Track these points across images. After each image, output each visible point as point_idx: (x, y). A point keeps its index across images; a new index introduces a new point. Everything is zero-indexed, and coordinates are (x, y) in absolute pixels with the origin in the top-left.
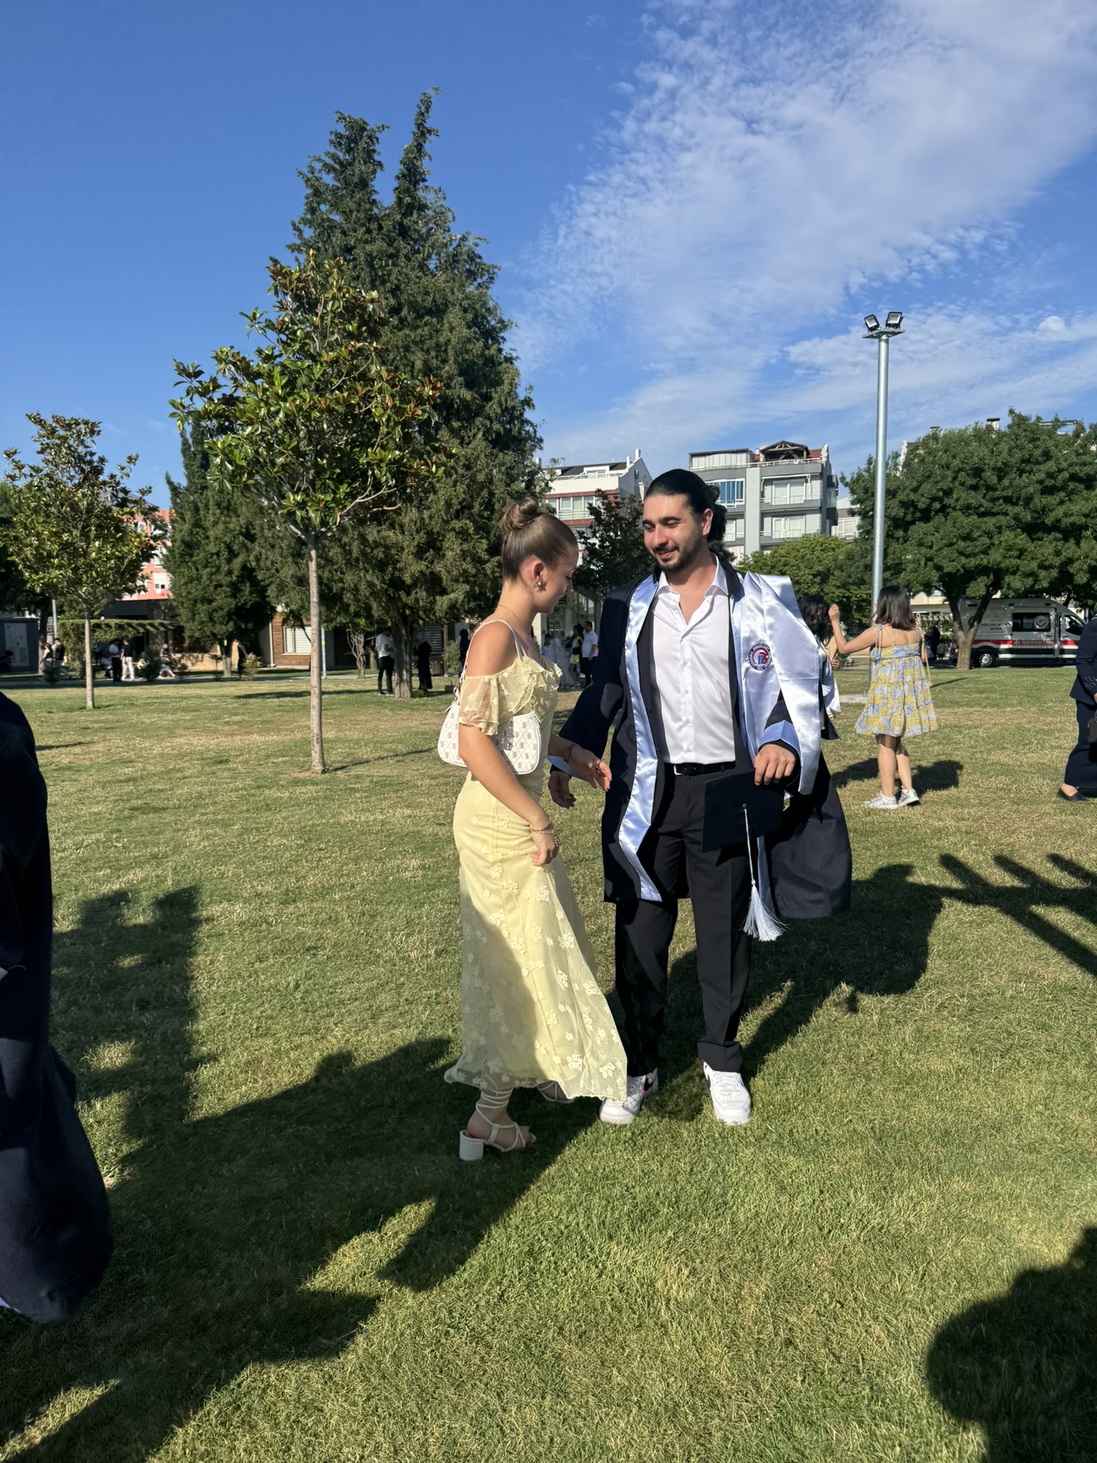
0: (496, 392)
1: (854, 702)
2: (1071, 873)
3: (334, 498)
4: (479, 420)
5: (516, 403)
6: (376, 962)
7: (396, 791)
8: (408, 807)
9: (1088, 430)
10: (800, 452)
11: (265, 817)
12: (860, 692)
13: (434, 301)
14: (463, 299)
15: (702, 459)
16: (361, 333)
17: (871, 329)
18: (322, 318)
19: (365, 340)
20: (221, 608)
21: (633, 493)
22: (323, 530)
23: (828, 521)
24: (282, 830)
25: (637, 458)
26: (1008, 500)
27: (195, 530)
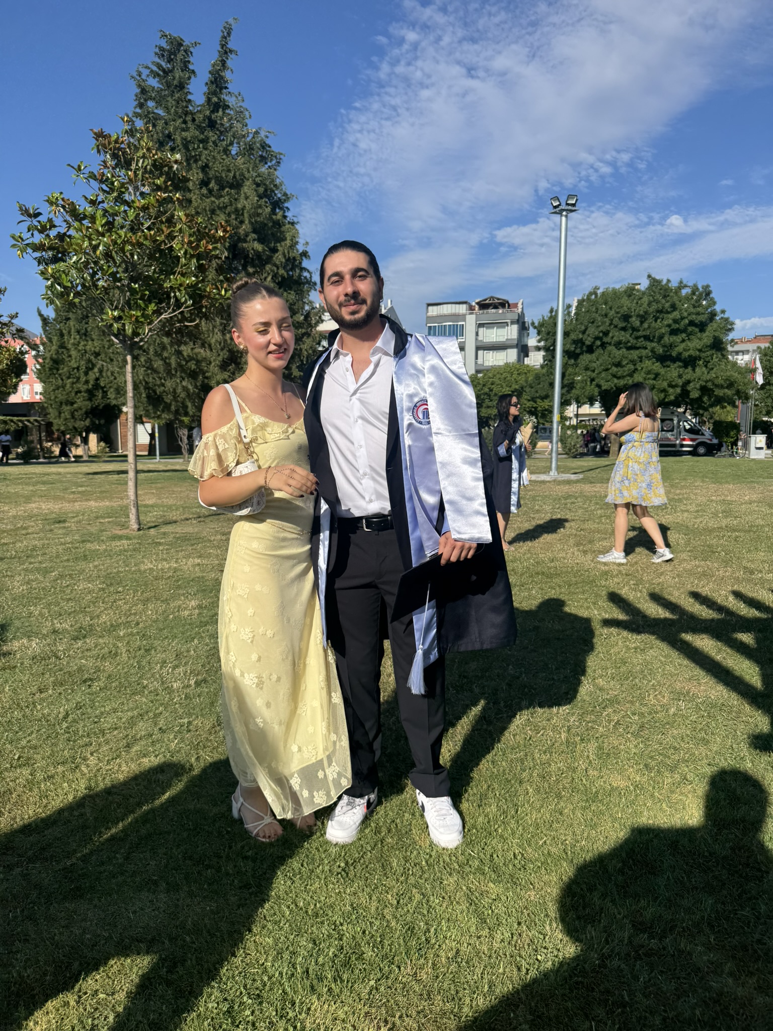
0: (281, 246)
1: (539, 479)
2: (708, 606)
3: (143, 314)
4: (268, 267)
5: (296, 255)
6: (141, 693)
7: (193, 545)
8: (200, 557)
9: (701, 289)
10: (503, 304)
11: (82, 565)
12: (544, 473)
13: (234, 177)
14: (256, 176)
15: (435, 308)
16: (167, 187)
17: (555, 207)
18: (135, 173)
19: (170, 192)
20: (80, 409)
22: (136, 339)
23: (522, 354)
24: (91, 576)
25: (389, 306)
26: (647, 338)
27: (60, 351)
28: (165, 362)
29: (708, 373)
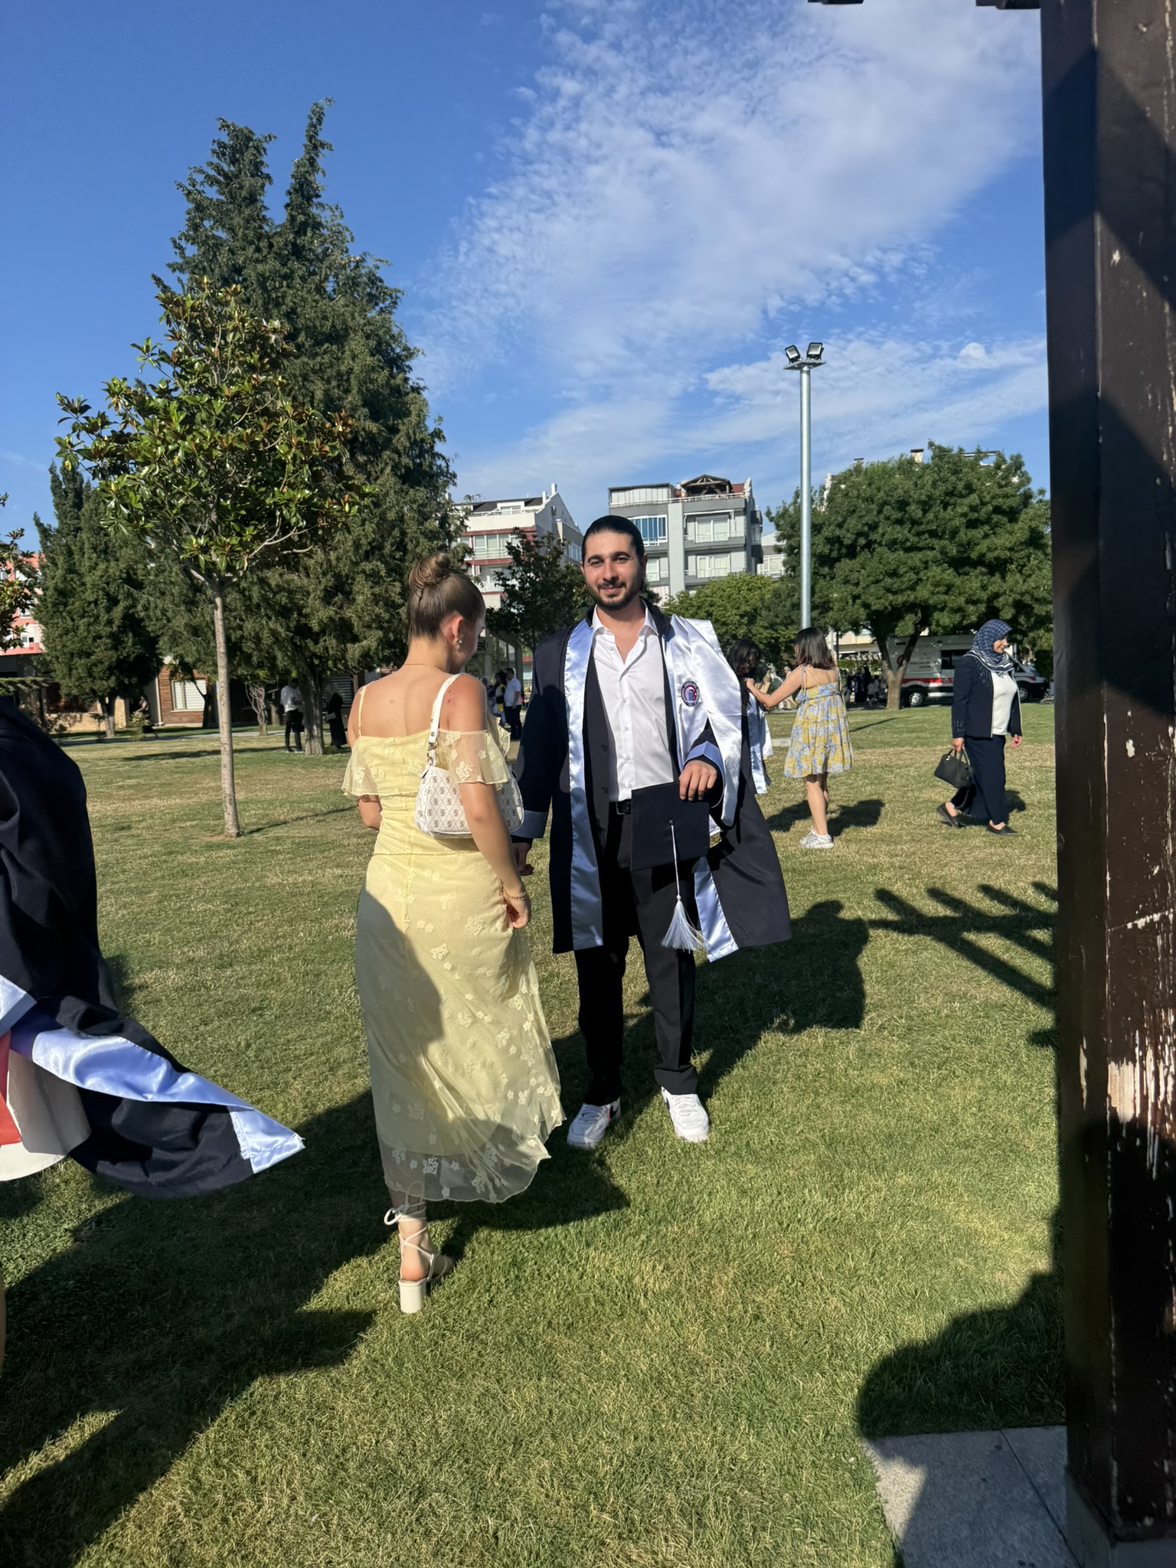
0: (404, 424)
2: (1001, 902)
3: (241, 541)
4: (386, 454)
5: (426, 435)
6: (327, 1019)
7: (322, 852)
8: (338, 866)
9: (1009, 461)
10: (723, 486)
11: (183, 883)
13: (333, 326)
14: (365, 325)
15: (621, 494)
16: (263, 366)
17: (792, 360)
18: (221, 349)
19: (269, 373)
20: (101, 662)
21: (551, 531)
22: (229, 575)
23: (753, 559)
24: (204, 895)
25: (554, 493)
26: (933, 534)
27: (69, 577)
28: (244, 595)
29: (1024, 581)
